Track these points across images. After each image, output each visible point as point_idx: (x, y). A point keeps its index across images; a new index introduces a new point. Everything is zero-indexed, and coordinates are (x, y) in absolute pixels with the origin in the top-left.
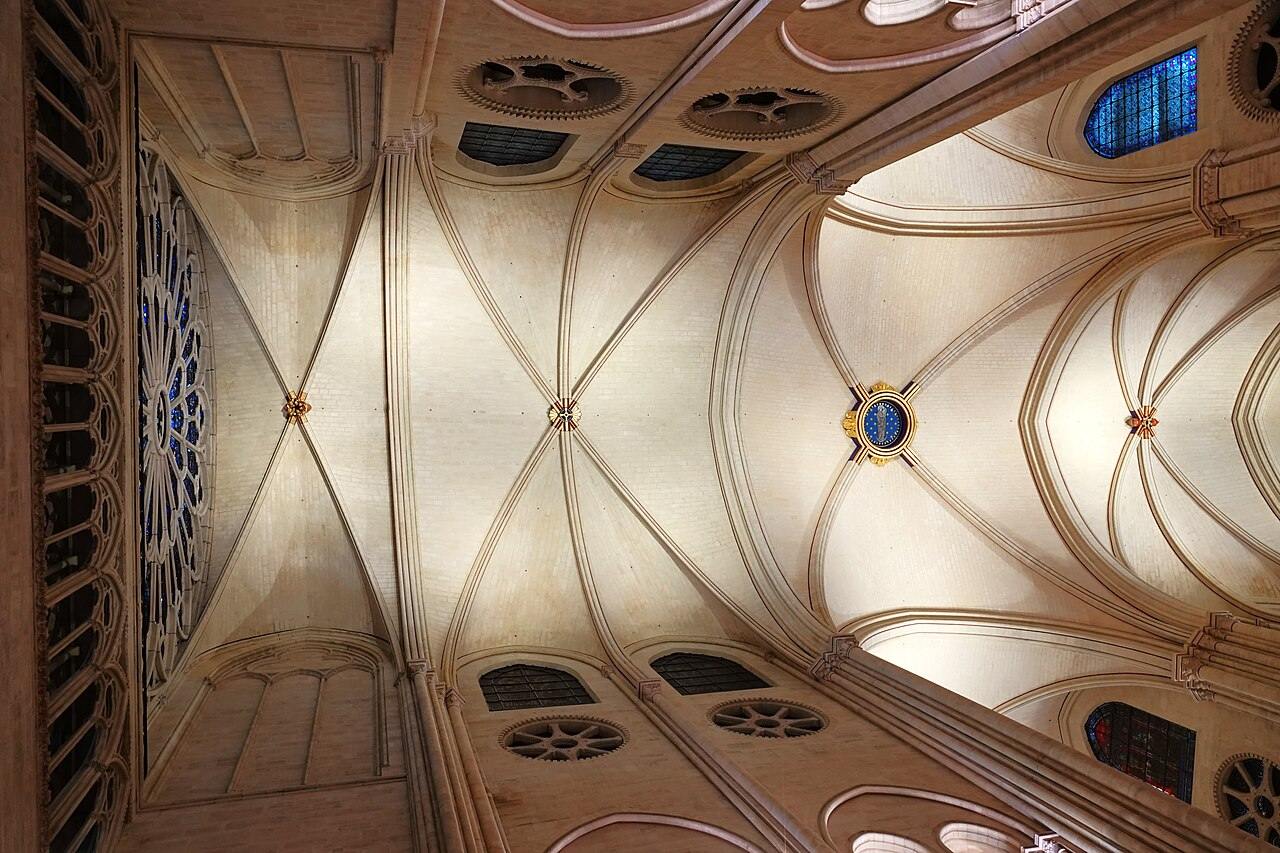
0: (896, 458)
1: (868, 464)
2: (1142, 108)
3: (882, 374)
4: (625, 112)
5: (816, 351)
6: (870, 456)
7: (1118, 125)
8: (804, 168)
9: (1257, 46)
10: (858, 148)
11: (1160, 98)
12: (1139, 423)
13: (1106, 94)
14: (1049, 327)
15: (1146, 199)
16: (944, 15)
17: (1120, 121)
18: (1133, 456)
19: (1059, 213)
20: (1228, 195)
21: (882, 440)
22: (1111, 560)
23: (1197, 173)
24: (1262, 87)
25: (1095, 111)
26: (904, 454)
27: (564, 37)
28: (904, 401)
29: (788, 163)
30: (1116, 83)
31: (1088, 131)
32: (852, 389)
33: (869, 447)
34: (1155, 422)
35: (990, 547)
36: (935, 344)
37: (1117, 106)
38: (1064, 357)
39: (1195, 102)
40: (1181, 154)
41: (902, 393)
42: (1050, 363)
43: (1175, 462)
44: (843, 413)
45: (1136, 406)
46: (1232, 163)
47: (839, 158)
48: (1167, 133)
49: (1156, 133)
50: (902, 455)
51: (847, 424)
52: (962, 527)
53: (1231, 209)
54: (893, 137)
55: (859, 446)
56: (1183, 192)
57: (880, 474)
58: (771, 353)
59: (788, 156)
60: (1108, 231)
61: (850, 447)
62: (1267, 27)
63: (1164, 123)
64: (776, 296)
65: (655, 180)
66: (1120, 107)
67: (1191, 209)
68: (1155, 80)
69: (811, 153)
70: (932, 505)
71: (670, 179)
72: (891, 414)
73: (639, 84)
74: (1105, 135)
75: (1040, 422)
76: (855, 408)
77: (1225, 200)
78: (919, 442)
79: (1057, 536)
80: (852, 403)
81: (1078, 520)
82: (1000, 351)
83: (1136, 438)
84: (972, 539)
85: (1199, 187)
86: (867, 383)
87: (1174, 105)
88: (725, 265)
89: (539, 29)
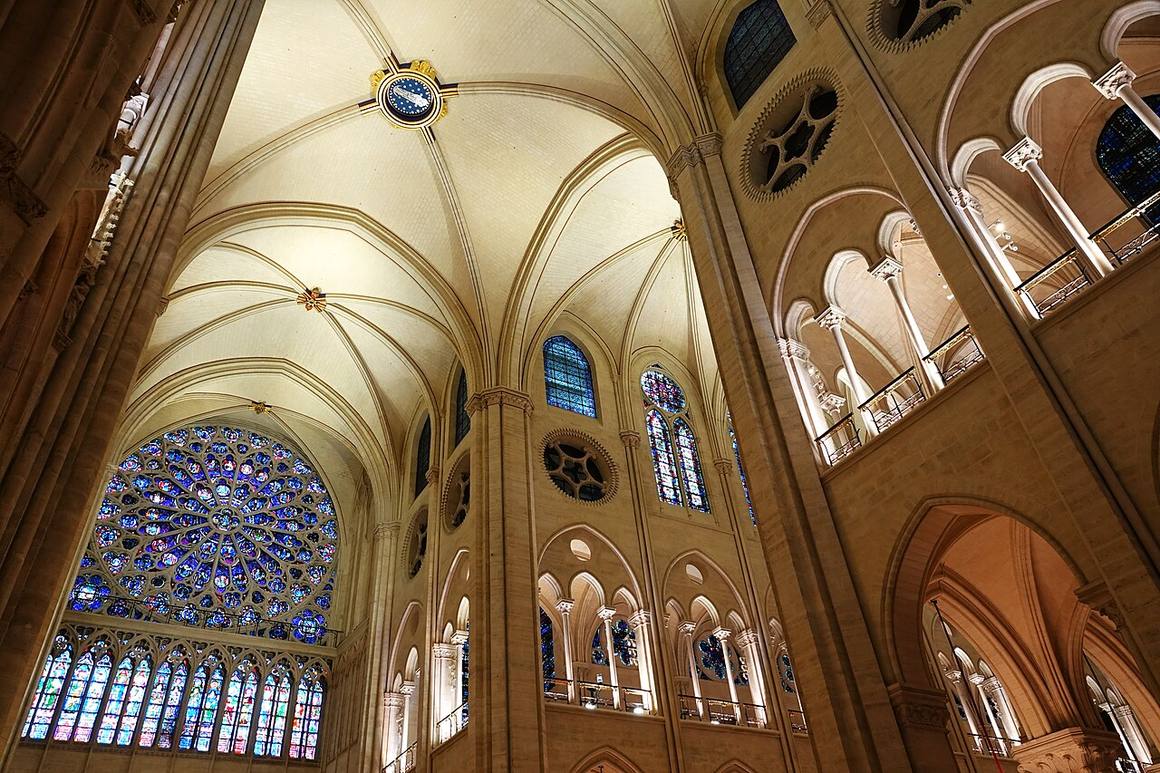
0: (372, 94)
1: (379, 66)
2: (570, 377)
3: (454, 117)
4: (864, 31)
5: (507, 71)
6: (386, 72)
7: (562, 359)
8: (708, 146)
9: (585, 449)
10: (712, 195)
11: (572, 389)
12: (313, 298)
13: (584, 358)
14: (433, 263)
15: (515, 361)
16: (817, 299)
17: (565, 361)
18: (288, 283)
19: (526, 302)
20: (504, 410)
21: (397, 90)
22: (220, 238)
23: (525, 397)
24: (560, 446)
25: (575, 348)
26: (373, 104)
27: (992, 25)
28: (422, 126)
29: (717, 135)
30: (589, 367)
31: (564, 339)
32: (455, 85)
33: (396, 75)
34: (309, 308)
35: (259, 141)
36: (459, 171)
37: (574, 363)
38: (404, 265)
39: (563, 408)
40: (535, 390)
41: (430, 127)
42: (402, 252)
43: (267, 311)
44: (437, 66)
45: (328, 300)
46: (525, 417)
47: (707, 177)
48: (549, 385)
49: (550, 380)
50: (374, 101)
51: (425, 66)
52: (286, 124)
53: (494, 409)
54: (715, 225)
55: (401, 67)
56: (514, 385)
57: (363, 72)
58: (530, 30)
59: (721, 138)
60: (499, 329)
61: (403, 58)
62: (594, 457)
63: (556, 386)
64: (583, 64)
65: (745, 10)
66: (574, 364)
67: (501, 386)
68: (584, 389)
69: (718, 156)
70: (318, 107)
71: (736, 25)
72: (414, 109)
73: (894, 58)
74: (558, 349)
75: (352, 226)
76: (436, 80)
77: (501, 407)
78: (379, 120)
79: (249, 202)
80: (442, 79)
81: (259, 225)
82: (428, 220)
83: (302, 291)
84: (274, 128)
85: (515, 394)
86: (453, 101)
87: (564, 395)
88: (639, 33)
89: (1016, 9)
